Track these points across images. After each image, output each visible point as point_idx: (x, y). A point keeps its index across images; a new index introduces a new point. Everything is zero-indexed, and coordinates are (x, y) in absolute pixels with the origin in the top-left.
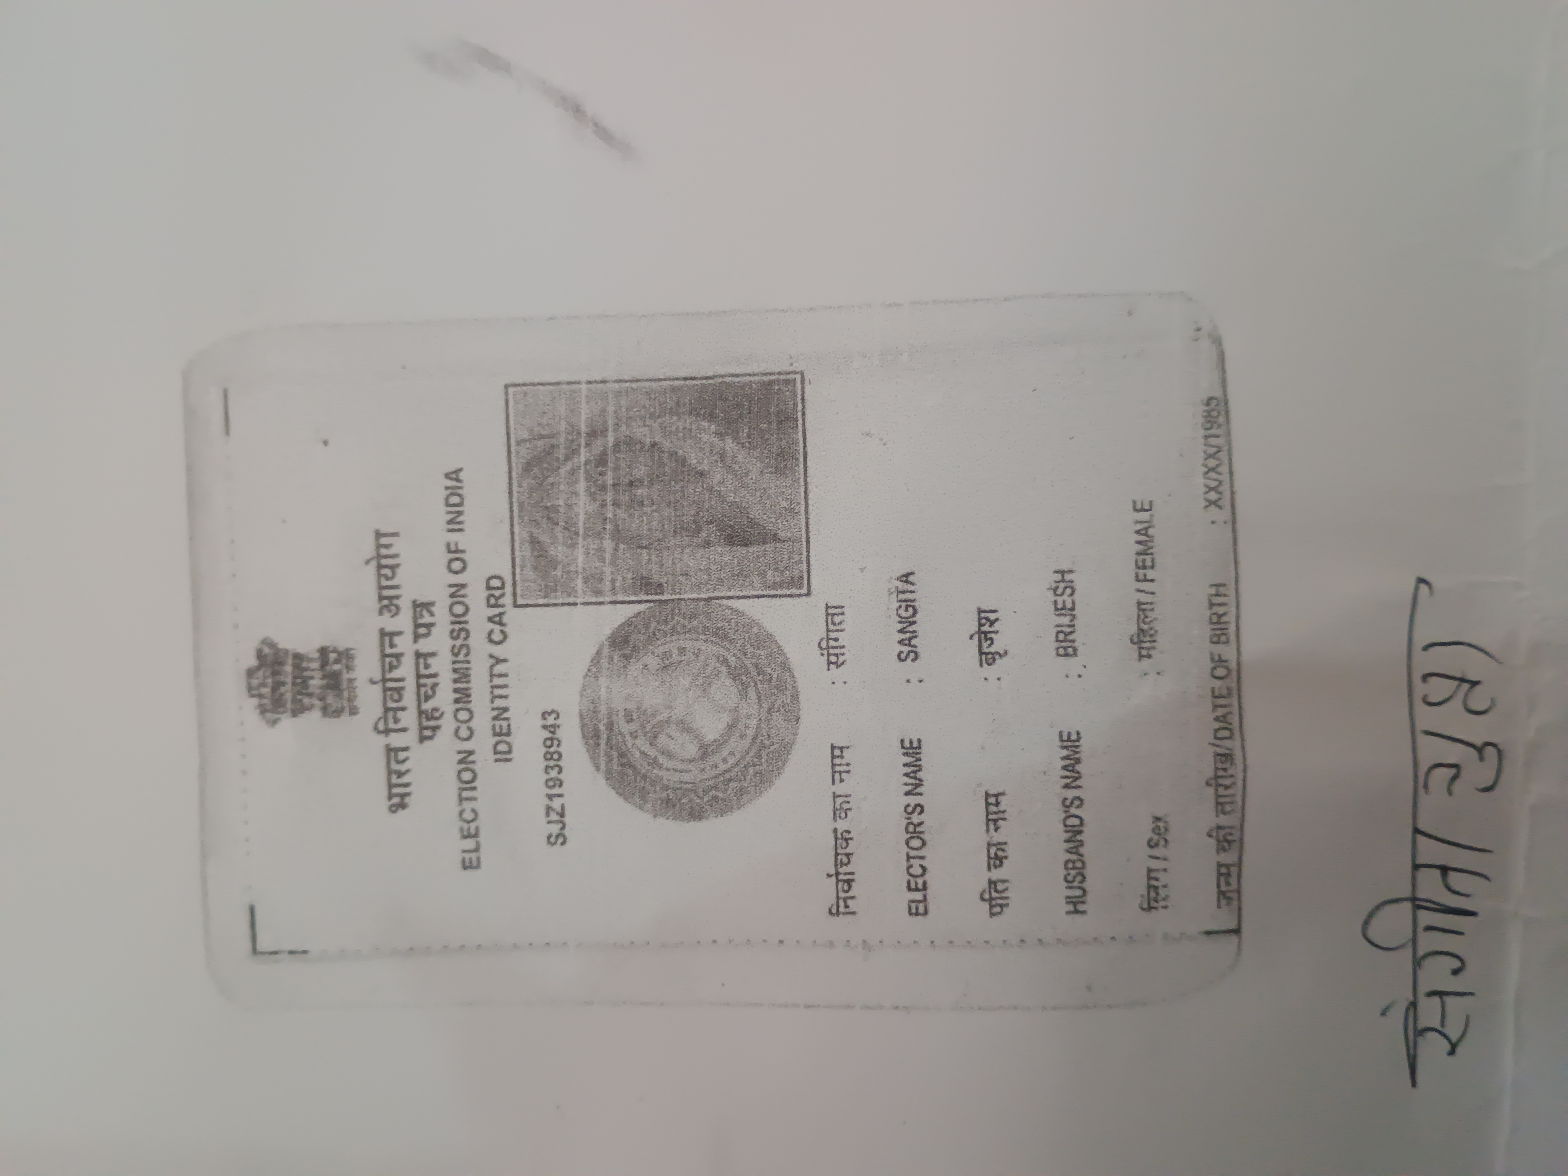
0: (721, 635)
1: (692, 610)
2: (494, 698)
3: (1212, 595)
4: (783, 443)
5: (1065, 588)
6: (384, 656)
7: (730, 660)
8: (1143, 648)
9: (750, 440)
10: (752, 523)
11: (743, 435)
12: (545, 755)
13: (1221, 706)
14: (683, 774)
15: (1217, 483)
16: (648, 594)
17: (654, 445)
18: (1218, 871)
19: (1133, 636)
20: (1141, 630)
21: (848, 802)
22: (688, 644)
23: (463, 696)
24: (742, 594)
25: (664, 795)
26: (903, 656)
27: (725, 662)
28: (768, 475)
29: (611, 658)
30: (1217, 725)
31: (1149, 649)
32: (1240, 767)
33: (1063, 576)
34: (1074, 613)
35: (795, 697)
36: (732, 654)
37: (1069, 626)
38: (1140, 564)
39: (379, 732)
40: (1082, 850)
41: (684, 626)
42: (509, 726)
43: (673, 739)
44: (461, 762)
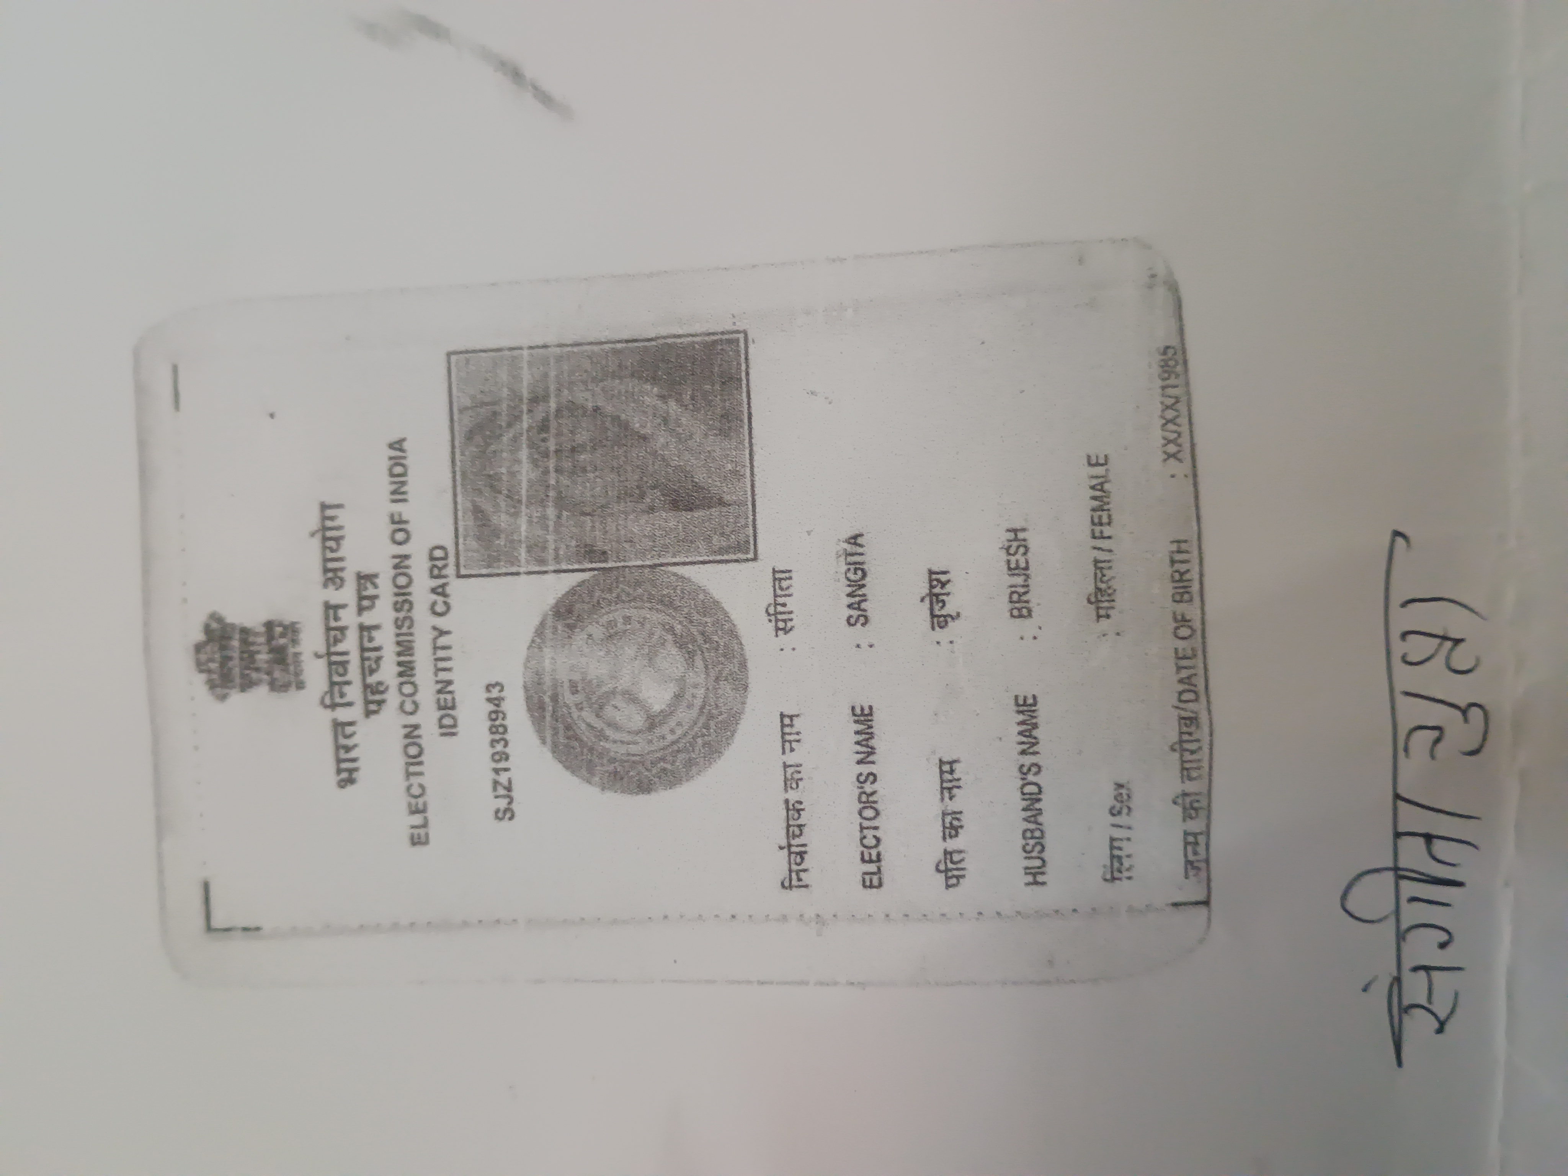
0: (667, 603)
1: (637, 578)
2: (438, 670)
3: (1173, 552)
4: (727, 404)
5: (1018, 547)
6: (328, 629)
7: (675, 629)
8: (1101, 608)
9: (694, 402)
10: (698, 487)
11: (687, 398)
12: (490, 729)
13: (1185, 668)
14: (631, 746)
15: (1175, 435)
16: (592, 562)
17: (596, 409)
18: (1185, 839)
19: (1090, 595)
20: (1098, 589)
21: (799, 772)
22: (632, 612)
23: (406, 670)
24: (687, 560)
25: (611, 768)
26: (852, 621)
27: (671, 630)
28: (713, 437)
29: (555, 628)
30: (1181, 687)
31: (1108, 608)
32: (1206, 729)
33: (1016, 535)
34: (1029, 572)
35: (743, 665)
36: (677, 622)
37: (1023, 586)
38: (1096, 520)
39: (326, 707)
40: (1040, 819)
41: (628, 594)
42: (454, 699)
43: (619, 710)
44: (407, 736)
